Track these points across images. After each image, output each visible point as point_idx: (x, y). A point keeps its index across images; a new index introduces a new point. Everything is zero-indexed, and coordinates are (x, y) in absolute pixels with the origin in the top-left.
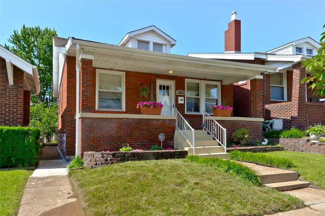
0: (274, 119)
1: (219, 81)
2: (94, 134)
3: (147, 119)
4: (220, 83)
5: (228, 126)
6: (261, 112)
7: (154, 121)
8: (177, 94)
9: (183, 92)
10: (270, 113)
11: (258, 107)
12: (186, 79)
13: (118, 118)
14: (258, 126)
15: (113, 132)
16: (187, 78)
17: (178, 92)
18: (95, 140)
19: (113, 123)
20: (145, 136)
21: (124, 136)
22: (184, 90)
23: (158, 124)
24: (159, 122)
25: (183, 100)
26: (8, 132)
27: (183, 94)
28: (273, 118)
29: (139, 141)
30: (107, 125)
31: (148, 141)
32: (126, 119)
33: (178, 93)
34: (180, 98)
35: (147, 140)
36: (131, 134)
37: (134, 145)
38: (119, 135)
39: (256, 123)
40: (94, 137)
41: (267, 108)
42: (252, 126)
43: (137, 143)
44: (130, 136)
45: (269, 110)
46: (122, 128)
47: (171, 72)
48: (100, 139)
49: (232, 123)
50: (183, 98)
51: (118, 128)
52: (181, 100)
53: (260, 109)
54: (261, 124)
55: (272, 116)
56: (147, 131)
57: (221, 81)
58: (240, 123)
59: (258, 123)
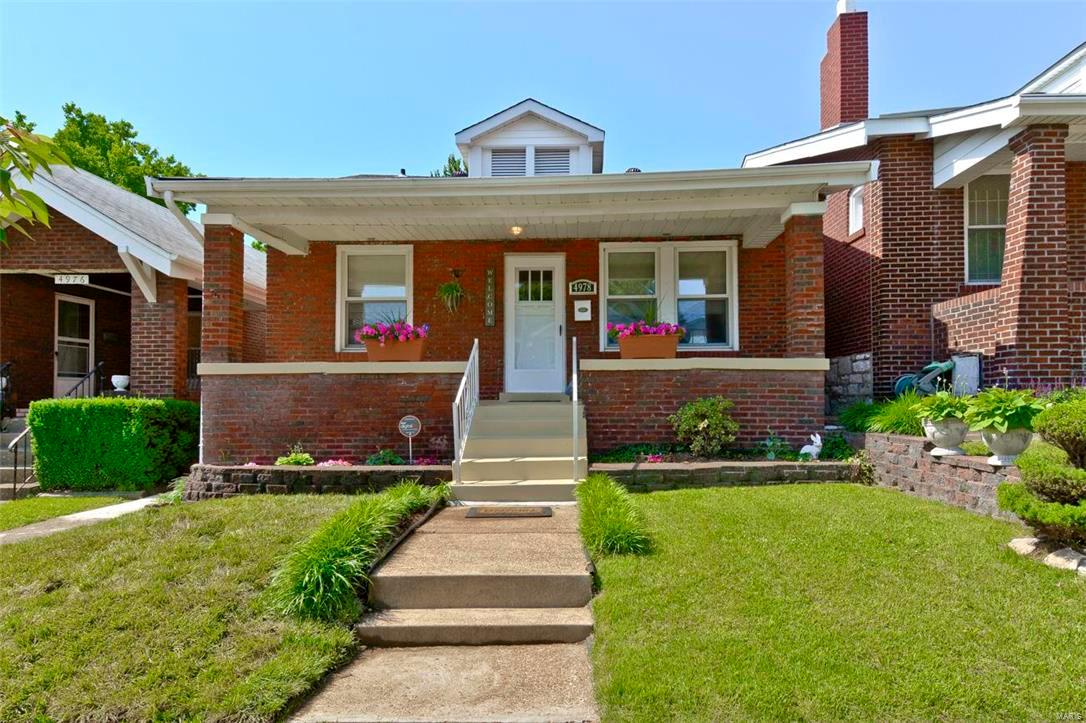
0: (955, 358)
1: (730, 239)
2: (233, 418)
3: (378, 374)
4: (734, 243)
5: (665, 391)
7: (399, 379)
8: (571, 292)
9: (592, 286)
10: (946, 335)
11: (802, 320)
12: (602, 245)
13: (294, 375)
14: (799, 386)
15: (282, 410)
16: (607, 240)
17: (573, 286)
18: (237, 434)
19: (282, 388)
20: (374, 423)
21: (311, 423)
22: (596, 279)
23: (412, 388)
24: (414, 382)
25: (586, 310)
27: (592, 290)
28: (954, 353)
29: (357, 435)
30: (265, 392)
31: (381, 437)
32: (315, 376)
33: (573, 290)
34: (578, 304)
35: (380, 435)
36: (332, 418)
37: (340, 447)
38: (299, 419)
40: (234, 424)
41: (937, 318)
42: (771, 386)
43: (349, 441)
44: (328, 424)
45: (944, 324)
46: (305, 400)
47: (516, 230)
48: (247, 429)
49: (683, 379)
50: (587, 304)
51: (295, 400)
52: (583, 310)
54: (815, 379)
55: (951, 346)
56: (379, 407)
57: (739, 237)
58: (720, 378)
59: (802, 376)
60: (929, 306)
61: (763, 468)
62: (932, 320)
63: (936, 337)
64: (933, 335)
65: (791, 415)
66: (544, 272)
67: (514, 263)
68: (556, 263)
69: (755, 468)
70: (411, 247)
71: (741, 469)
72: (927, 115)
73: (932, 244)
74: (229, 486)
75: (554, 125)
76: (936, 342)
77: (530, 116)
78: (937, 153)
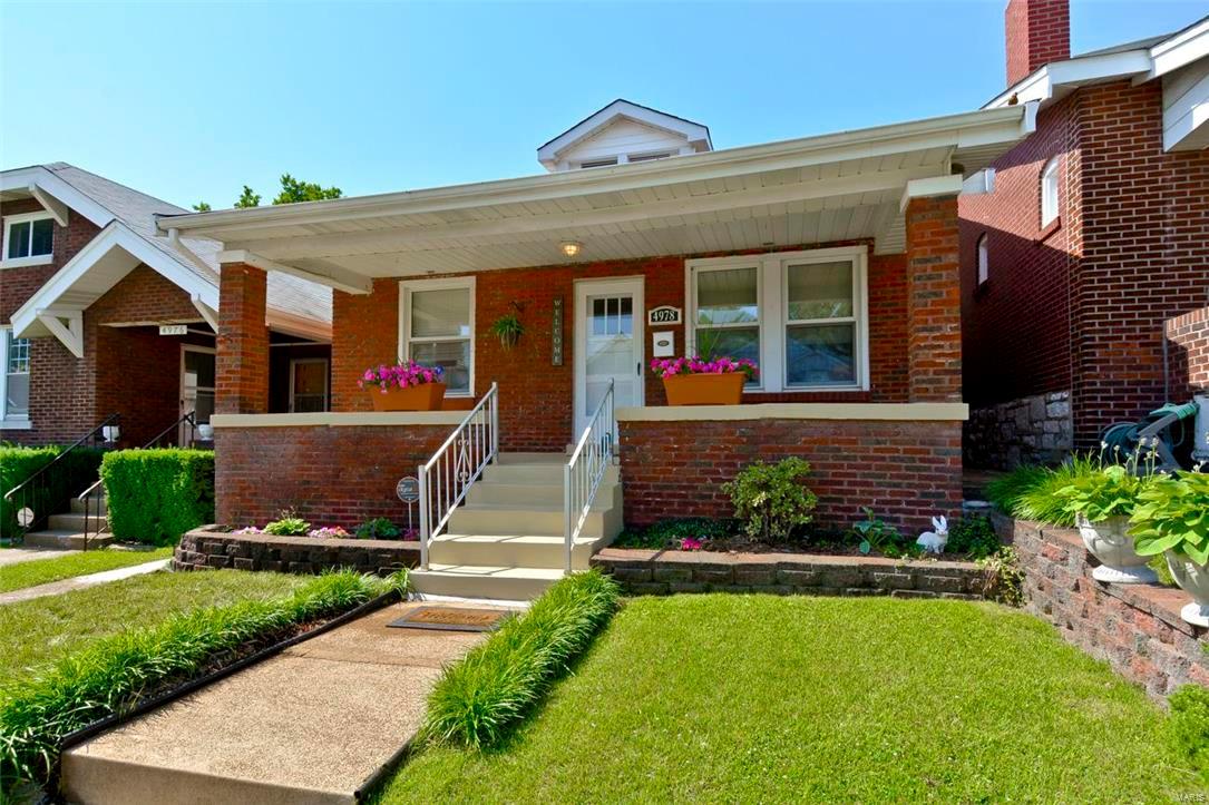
0: (1199, 399)
1: (858, 244)
2: (244, 475)
3: (385, 427)
4: (862, 250)
5: (726, 448)
6: (947, 372)
7: (407, 432)
8: (650, 323)
9: (676, 314)
10: (1186, 364)
11: (925, 347)
12: (689, 263)
13: (300, 428)
14: (922, 443)
15: (289, 467)
16: (695, 256)
17: (653, 315)
18: (247, 492)
19: (289, 442)
20: (380, 483)
21: (316, 483)
22: (681, 304)
23: (421, 443)
24: (422, 436)
25: (668, 343)
26: (150, 461)
27: (676, 319)
28: (1197, 391)
29: (362, 498)
30: (272, 447)
31: (388, 501)
32: (321, 429)
33: (653, 320)
34: (657, 337)
35: (386, 498)
36: (338, 476)
37: (346, 511)
38: (305, 478)
39: (903, 426)
40: (244, 482)
41: (1172, 339)
42: (878, 442)
43: (355, 504)
44: (334, 483)
45: (1183, 348)
46: (311, 456)
47: (571, 250)
48: (256, 488)
49: (749, 432)
50: (669, 336)
51: (302, 456)
52: (664, 343)
53: (939, 355)
54: (946, 433)
55: (1193, 382)
56: (386, 465)
57: (869, 242)
58: (804, 431)
59: (925, 430)
60: (1160, 322)
61: (841, 567)
62: (1165, 342)
63: (1171, 367)
64: (1166, 364)
65: (909, 486)
66: (622, 299)
67: (586, 291)
68: (633, 287)
69: (829, 567)
70: (473, 278)
71: (806, 567)
72: (1146, 47)
73: (1164, 232)
74: (200, 557)
75: (650, 128)
76: (1171, 375)
77: (621, 120)
78: (1167, 99)
